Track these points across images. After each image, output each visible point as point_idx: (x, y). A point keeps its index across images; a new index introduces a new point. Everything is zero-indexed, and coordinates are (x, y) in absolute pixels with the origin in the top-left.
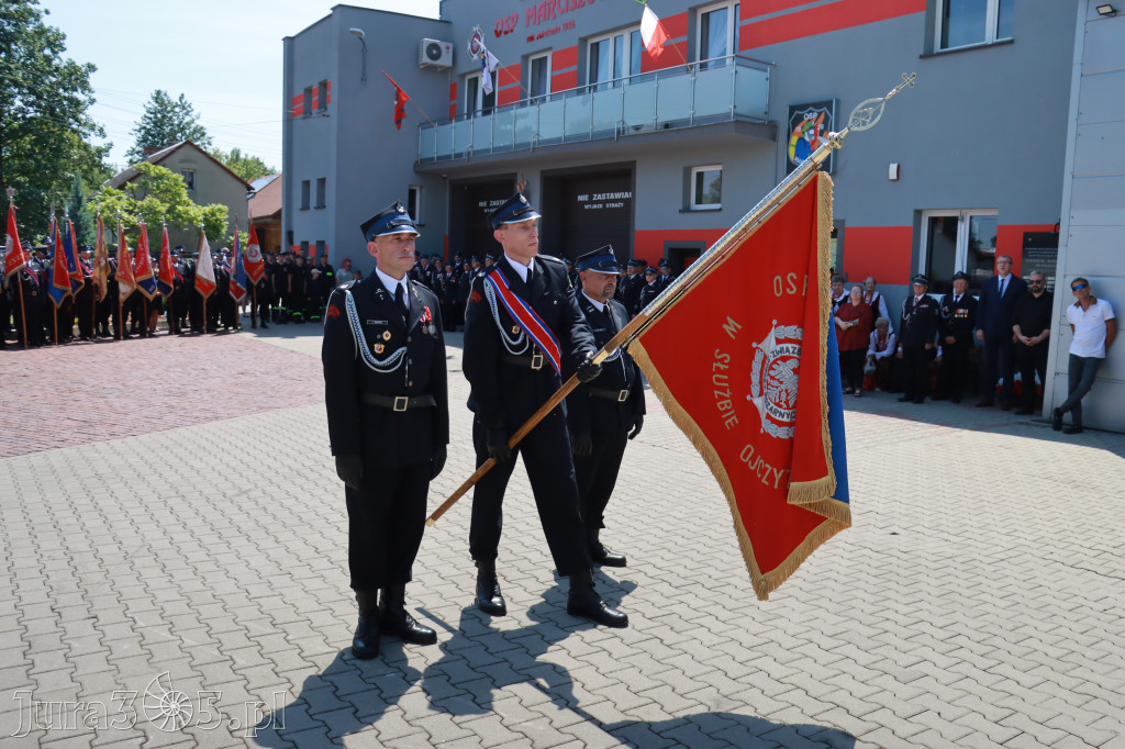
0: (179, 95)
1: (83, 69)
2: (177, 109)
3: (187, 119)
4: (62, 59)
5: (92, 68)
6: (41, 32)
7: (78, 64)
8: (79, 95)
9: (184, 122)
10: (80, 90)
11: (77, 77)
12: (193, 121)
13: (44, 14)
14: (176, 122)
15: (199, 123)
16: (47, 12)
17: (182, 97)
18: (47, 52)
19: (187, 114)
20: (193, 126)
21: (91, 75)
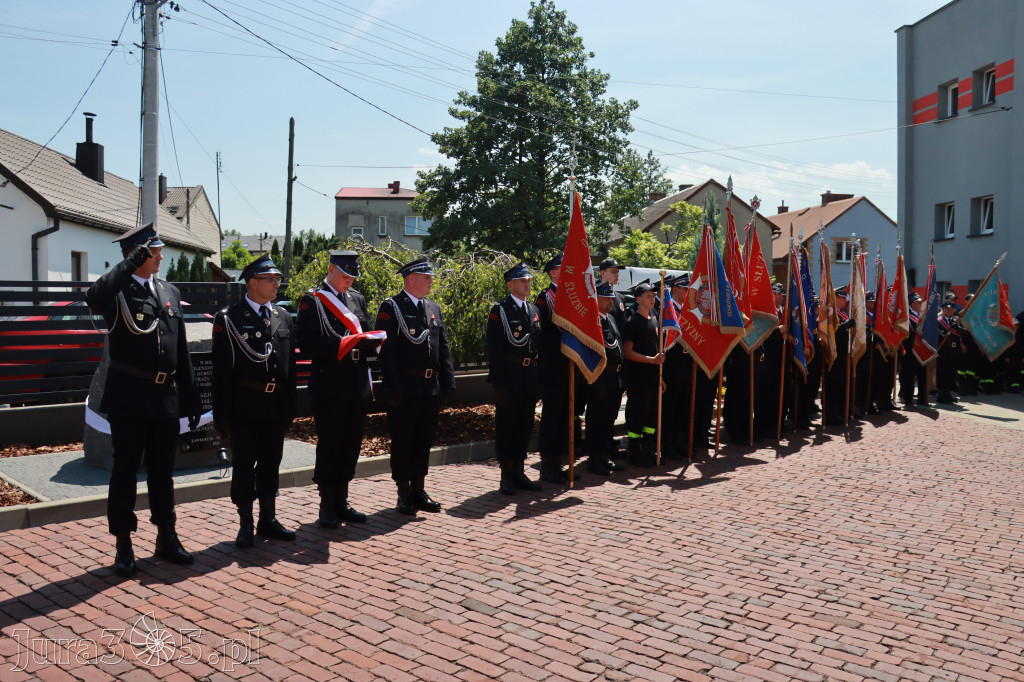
0: (648, 151)
1: (625, 107)
2: (646, 166)
3: (655, 174)
4: (604, 99)
5: (634, 105)
6: (583, 75)
7: (621, 103)
8: (619, 134)
9: (653, 177)
10: (619, 130)
11: (617, 116)
12: (661, 175)
13: (588, 57)
14: (644, 178)
15: (667, 176)
16: (592, 55)
17: (650, 155)
18: (589, 94)
19: (655, 169)
20: (661, 179)
21: (632, 113)
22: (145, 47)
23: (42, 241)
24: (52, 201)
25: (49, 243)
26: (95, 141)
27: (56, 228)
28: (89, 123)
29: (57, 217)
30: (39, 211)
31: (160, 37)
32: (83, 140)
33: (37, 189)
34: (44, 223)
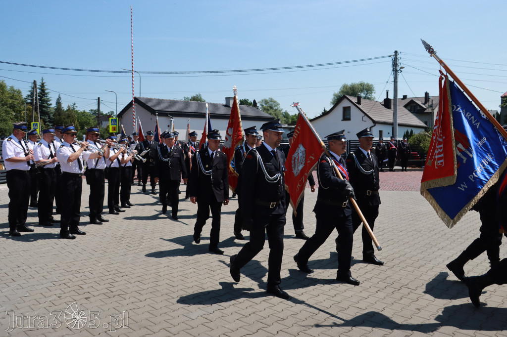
22: (394, 81)
23: (372, 128)
24: (374, 119)
25: (374, 129)
26: (389, 98)
27: (375, 126)
28: (387, 93)
29: (375, 123)
30: (371, 122)
31: (398, 79)
32: (386, 98)
33: (371, 116)
34: (372, 124)
